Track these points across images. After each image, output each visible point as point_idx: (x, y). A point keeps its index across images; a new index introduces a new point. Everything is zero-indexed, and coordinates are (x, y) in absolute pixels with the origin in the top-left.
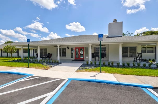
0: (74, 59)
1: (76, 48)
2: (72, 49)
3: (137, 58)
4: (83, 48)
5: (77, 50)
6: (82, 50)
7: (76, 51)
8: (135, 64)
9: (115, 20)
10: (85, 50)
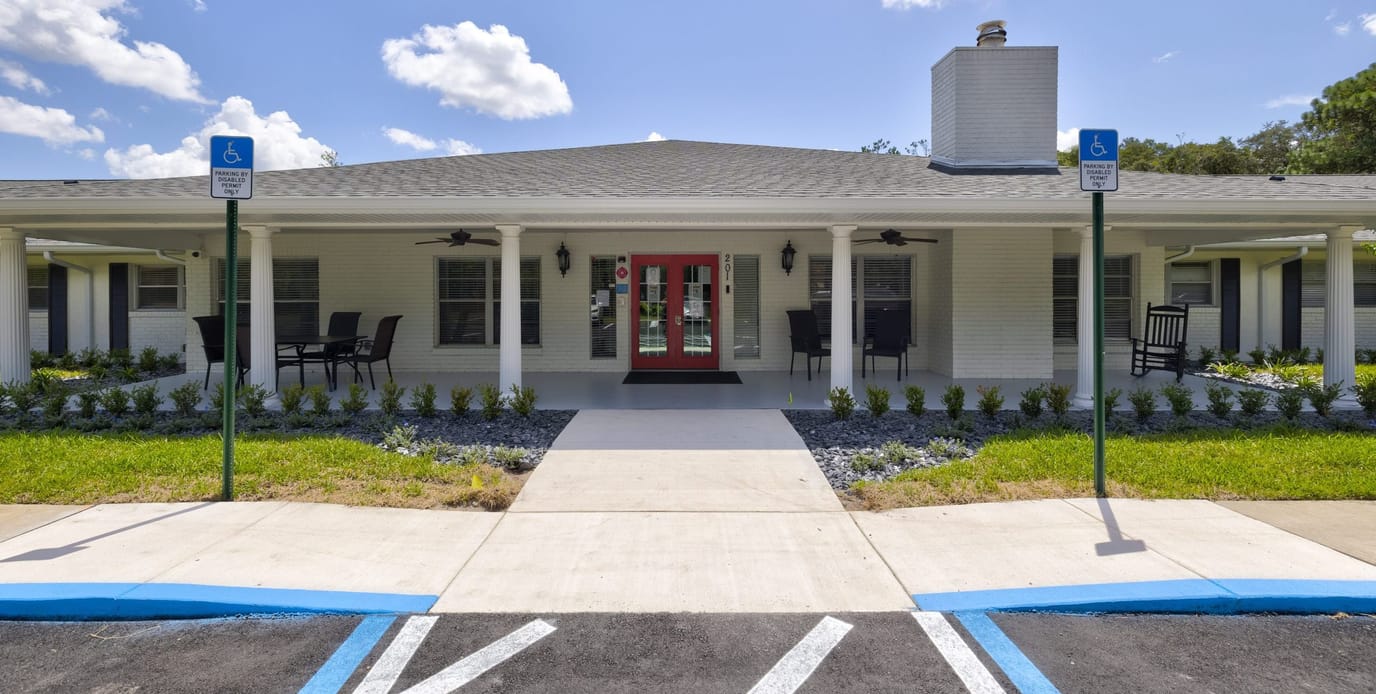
0: (621, 364)
1: (640, 264)
2: (602, 273)
3: (1150, 349)
4: (712, 261)
5: (653, 278)
6: (704, 274)
7: (644, 289)
8: (1229, 400)
9: (998, 24)
10: (731, 283)
